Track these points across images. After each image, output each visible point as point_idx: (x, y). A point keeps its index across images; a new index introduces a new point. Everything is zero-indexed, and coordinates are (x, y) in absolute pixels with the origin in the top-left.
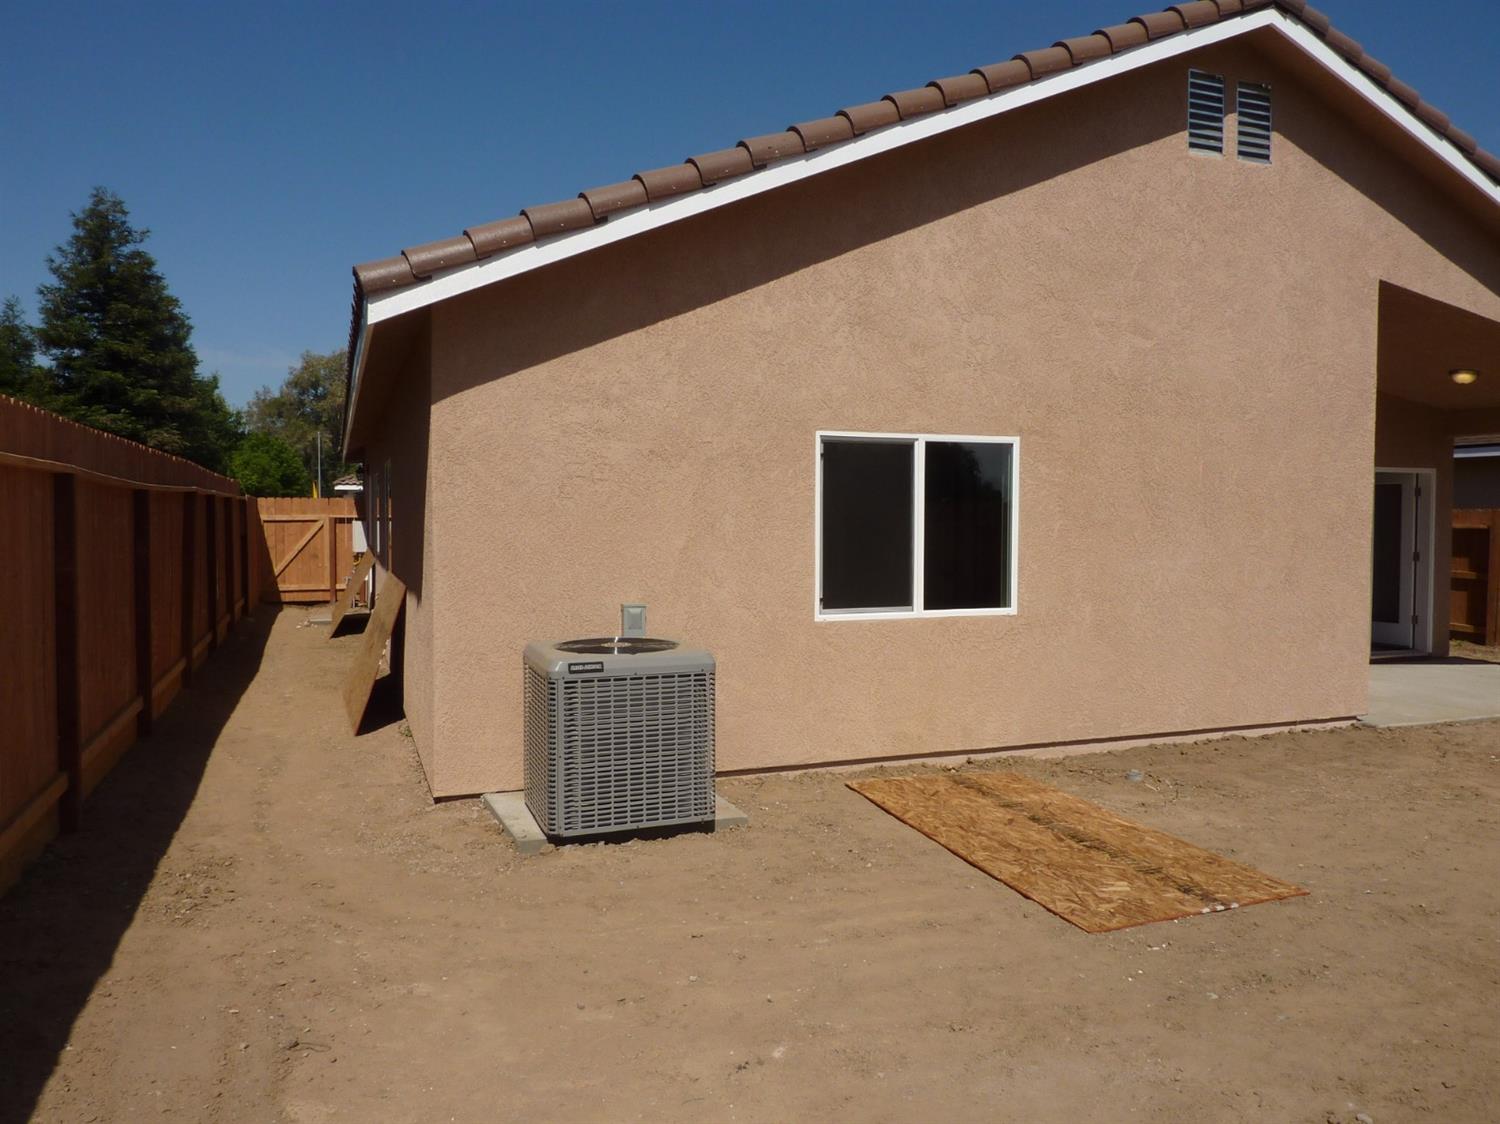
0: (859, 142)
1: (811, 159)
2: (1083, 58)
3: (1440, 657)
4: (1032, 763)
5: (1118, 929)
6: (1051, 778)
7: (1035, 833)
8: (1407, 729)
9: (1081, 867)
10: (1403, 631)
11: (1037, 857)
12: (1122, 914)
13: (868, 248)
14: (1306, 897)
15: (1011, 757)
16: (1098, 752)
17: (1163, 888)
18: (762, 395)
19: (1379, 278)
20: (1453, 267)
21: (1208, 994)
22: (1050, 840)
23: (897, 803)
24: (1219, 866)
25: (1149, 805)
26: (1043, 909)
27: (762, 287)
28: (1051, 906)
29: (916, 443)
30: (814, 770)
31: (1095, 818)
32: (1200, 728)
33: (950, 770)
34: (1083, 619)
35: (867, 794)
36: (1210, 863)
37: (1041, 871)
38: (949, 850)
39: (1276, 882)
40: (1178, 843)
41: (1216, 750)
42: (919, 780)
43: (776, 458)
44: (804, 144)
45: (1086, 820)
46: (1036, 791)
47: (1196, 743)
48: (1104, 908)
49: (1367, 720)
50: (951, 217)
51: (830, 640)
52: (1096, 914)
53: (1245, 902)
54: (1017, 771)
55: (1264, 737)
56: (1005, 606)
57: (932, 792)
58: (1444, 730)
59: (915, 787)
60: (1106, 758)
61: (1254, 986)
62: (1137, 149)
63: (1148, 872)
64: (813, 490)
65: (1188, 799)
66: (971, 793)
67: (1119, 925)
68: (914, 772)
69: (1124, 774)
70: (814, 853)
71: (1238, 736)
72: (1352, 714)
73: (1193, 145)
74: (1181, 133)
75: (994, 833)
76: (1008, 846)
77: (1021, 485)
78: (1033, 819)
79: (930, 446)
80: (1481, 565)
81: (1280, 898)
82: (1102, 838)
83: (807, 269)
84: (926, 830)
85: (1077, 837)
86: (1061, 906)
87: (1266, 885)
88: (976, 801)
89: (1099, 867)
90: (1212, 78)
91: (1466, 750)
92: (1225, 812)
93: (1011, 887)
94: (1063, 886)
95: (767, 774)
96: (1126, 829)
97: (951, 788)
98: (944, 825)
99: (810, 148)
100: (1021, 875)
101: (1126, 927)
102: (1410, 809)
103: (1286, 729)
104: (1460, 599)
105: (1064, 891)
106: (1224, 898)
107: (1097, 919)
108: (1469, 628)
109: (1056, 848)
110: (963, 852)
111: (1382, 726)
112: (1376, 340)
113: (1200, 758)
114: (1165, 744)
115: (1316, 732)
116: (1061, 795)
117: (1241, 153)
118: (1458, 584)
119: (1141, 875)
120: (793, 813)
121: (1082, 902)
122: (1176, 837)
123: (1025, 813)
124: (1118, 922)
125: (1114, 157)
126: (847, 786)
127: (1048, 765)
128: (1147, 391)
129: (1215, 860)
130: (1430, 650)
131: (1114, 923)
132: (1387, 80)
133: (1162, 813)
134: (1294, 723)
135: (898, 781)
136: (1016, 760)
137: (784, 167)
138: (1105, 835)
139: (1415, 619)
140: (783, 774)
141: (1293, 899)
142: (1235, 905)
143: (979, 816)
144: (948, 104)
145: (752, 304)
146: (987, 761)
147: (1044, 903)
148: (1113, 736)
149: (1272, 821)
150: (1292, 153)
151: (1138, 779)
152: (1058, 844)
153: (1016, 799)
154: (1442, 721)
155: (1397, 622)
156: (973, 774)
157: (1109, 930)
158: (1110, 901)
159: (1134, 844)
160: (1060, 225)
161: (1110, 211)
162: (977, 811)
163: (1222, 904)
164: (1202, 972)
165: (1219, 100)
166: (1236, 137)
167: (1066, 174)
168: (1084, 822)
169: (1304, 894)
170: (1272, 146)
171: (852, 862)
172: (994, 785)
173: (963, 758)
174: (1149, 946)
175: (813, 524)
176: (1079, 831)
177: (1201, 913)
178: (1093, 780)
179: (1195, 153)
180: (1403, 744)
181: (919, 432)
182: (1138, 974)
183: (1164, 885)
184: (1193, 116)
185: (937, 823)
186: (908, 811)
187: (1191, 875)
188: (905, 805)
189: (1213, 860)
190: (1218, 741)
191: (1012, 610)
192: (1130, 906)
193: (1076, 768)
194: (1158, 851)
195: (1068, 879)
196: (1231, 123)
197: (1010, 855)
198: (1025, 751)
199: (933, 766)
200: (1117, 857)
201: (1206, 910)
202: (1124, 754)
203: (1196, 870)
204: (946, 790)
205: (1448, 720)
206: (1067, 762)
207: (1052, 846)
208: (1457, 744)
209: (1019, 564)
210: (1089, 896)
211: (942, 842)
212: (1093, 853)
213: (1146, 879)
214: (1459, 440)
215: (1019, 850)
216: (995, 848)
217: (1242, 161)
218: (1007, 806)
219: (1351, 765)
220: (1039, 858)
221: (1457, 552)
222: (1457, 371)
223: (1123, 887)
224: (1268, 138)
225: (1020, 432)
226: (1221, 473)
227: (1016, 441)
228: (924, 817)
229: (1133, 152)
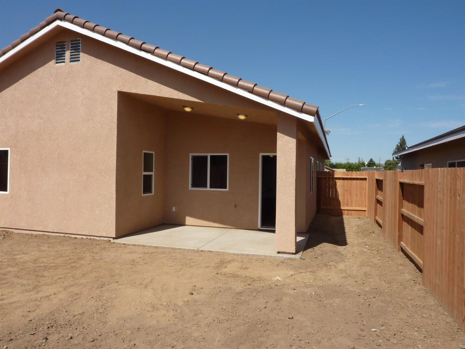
19: (117, 90)
56: (6, 191)
71: (69, 236)
74: (53, 60)
77: (10, 160)
90: (63, 42)
103: (85, 237)
112: (116, 111)
115: (94, 239)
117: (71, 61)
165: (64, 48)
166: (69, 57)
170: (80, 57)
179: (58, 65)
184: (57, 54)
196: (68, 53)
209: (9, 181)
217: (71, 64)
222: (239, 114)
227: (9, 149)
229: (39, 69)
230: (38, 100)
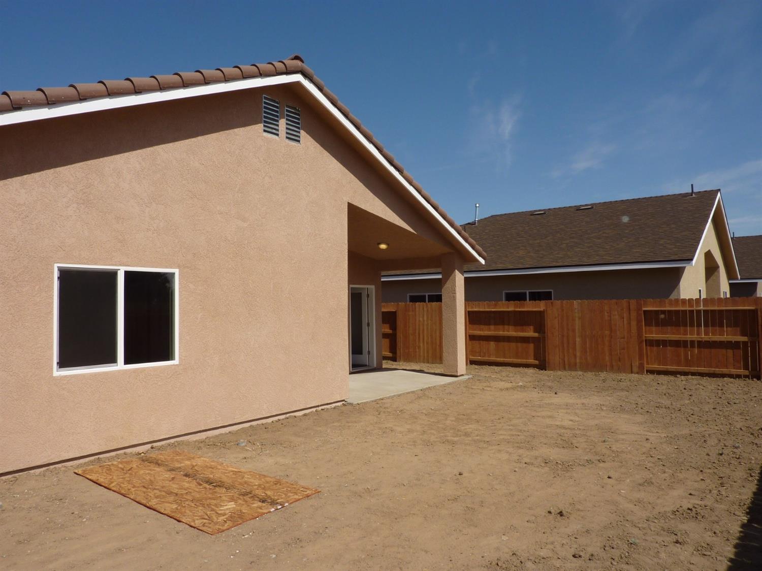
0: (83, 104)
1: (51, 108)
2: (211, 81)
3: (379, 369)
4: (188, 444)
5: (228, 529)
6: (198, 451)
7: (187, 483)
8: (365, 403)
9: (210, 498)
10: (364, 358)
11: (186, 497)
12: (230, 520)
13: (89, 162)
14: (319, 494)
15: (176, 441)
16: (223, 433)
17: (252, 502)
18: (17, 242)
19: (347, 201)
20: (377, 199)
21: (271, 555)
22: (194, 486)
23: (106, 478)
24: (280, 485)
25: (248, 458)
26: (187, 526)
27: (19, 178)
28: (192, 524)
29: (119, 272)
30: (54, 466)
31: (219, 469)
32: (274, 414)
33: (141, 454)
34: (214, 364)
35: (88, 476)
36: (276, 484)
37: (188, 505)
38: (136, 501)
39: (306, 489)
40: (262, 476)
41: (282, 424)
42: (121, 463)
43: (26, 279)
44: (47, 99)
45: (215, 471)
46: (189, 459)
47: (272, 422)
48: (221, 518)
49: (349, 401)
50: (139, 151)
51: (64, 386)
52: (216, 523)
53: (291, 502)
54: (179, 449)
55: (305, 415)
56: (172, 360)
57: (128, 469)
58: (380, 402)
59: (118, 468)
60: (228, 435)
61: (293, 546)
62: (238, 129)
63: (244, 495)
64: (52, 298)
65: (268, 452)
66: (152, 466)
67: (228, 527)
68: (119, 459)
69: (237, 443)
70: (48, 519)
71: (292, 416)
72: (343, 399)
73: (265, 131)
74: (260, 124)
75: (163, 487)
76: (170, 493)
77: (180, 295)
78: (186, 475)
79: (127, 273)
80: (394, 327)
81: (308, 496)
82: (223, 480)
83: (49, 171)
84: (123, 492)
85: (209, 482)
86: (198, 523)
87: (302, 491)
88: (154, 470)
89: (220, 496)
90: (274, 101)
91: (388, 410)
92: (284, 456)
93: (171, 517)
94: (200, 511)
95: (20, 474)
96: (235, 473)
97: (140, 464)
98: (134, 487)
99: (50, 102)
100: (177, 509)
101: (232, 527)
102: (365, 442)
103: (314, 410)
104: (386, 342)
105: (200, 514)
106: (282, 502)
107: (217, 527)
108: (390, 355)
109: (197, 490)
110: (144, 502)
111: (355, 403)
112: (347, 228)
113: (274, 429)
114: (258, 424)
115: (327, 409)
116: (202, 460)
117: (287, 138)
118: (385, 336)
119: (241, 497)
120: (36, 496)
121: (210, 518)
122: (260, 473)
123: (182, 473)
124: (228, 525)
125: (227, 132)
126: (75, 473)
127: (197, 443)
128: (245, 248)
129: (278, 482)
130: (375, 366)
131: (226, 526)
132: (348, 115)
133: (254, 461)
134: (318, 406)
135: (108, 465)
136: (179, 443)
137: (33, 111)
138: (224, 479)
139: (369, 353)
140: (32, 471)
141: (314, 496)
142: (286, 504)
143: (155, 478)
144: (137, 91)
145: (11, 187)
146: (162, 446)
147: (188, 523)
148: (231, 423)
149: (306, 457)
150: (310, 141)
151: (244, 444)
152: (199, 487)
153: (177, 465)
154: (379, 398)
155: (362, 354)
156: (154, 455)
157: (223, 531)
158: (224, 515)
159: (239, 480)
160: (200, 162)
161: (225, 157)
162: (154, 476)
163: (281, 505)
164: (269, 544)
165: (277, 112)
166: (285, 130)
167: (203, 137)
168: (213, 473)
169: (318, 492)
170: (301, 137)
171: (73, 520)
172: (165, 459)
173: (149, 446)
174: (244, 535)
175: (52, 318)
176: (211, 478)
177: (270, 512)
178: (220, 448)
179: (266, 134)
180: (363, 410)
181: (120, 265)
182: (236, 553)
183: (253, 500)
184: (265, 117)
185: (130, 486)
186: (112, 483)
187: (266, 492)
188: (111, 479)
189: (277, 482)
190: (283, 419)
191: (176, 362)
192: (235, 515)
193: (211, 443)
194: (251, 482)
195: (202, 507)
196: (282, 123)
197: (172, 498)
198: (184, 437)
199: (131, 453)
200: (230, 489)
201: (273, 510)
202: (237, 432)
203: (269, 489)
204: (137, 466)
205: (381, 397)
206: (207, 441)
207: (195, 489)
208: (385, 408)
209: (179, 337)
210: (213, 514)
211: (132, 498)
212: (217, 489)
213: (244, 499)
214: (383, 273)
215: (177, 494)
216: (163, 496)
217: (287, 141)
218: (172, 470)
219: (342, 424)
220: (189, 497)
221: (384, 322)
222: (379, 244)
223: (232, 505)
224: (299, 132)
225: (179, 267)
226: (281, 288)
227: (176, 271)
228: (122, 484)
229: (236, 130)
230: (238, 186)
